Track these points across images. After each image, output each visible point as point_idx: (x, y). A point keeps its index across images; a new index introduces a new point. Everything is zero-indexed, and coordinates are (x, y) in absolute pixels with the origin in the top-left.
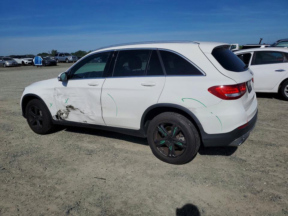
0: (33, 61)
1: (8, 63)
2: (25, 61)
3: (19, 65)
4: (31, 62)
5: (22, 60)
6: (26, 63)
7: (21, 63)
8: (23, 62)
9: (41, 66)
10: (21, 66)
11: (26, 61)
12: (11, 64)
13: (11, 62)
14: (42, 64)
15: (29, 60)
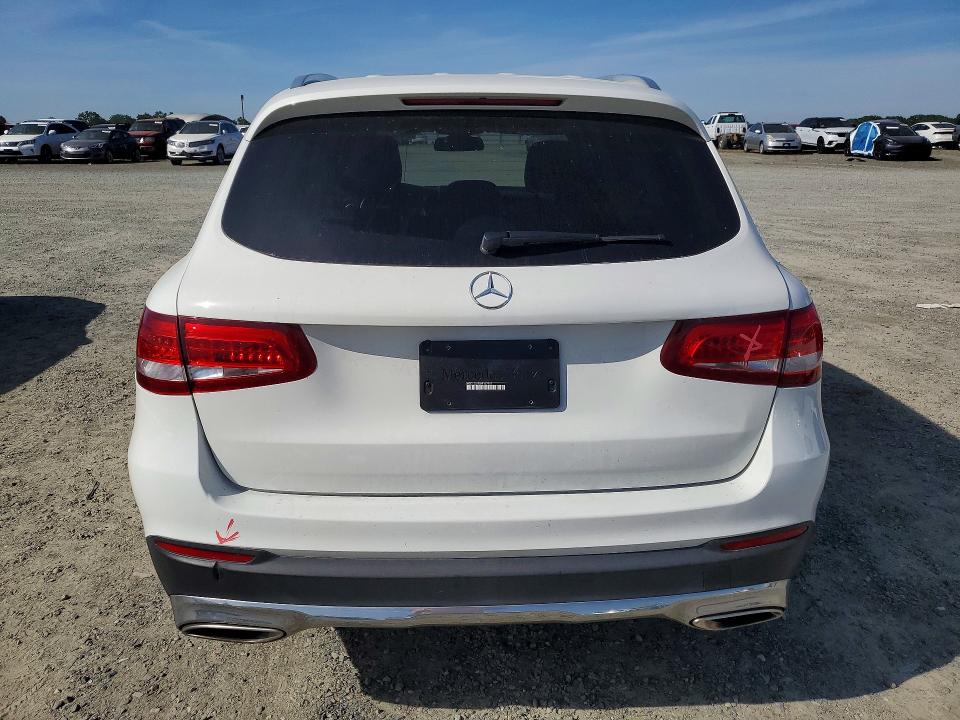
0: (848, 140)
1: (771, 142)
2: (828, 138)
3: (806, 149)
4: (842, 140)
5: (822, 132)
6: (830, 143)
7: (814, 141)
8: (821, 140)
9: (869, 156)
10: (811, 153)
11: (830, 136)
12: (781, 144)
13: (783, 137)
14: (871, 152)
15: (840, 135)
